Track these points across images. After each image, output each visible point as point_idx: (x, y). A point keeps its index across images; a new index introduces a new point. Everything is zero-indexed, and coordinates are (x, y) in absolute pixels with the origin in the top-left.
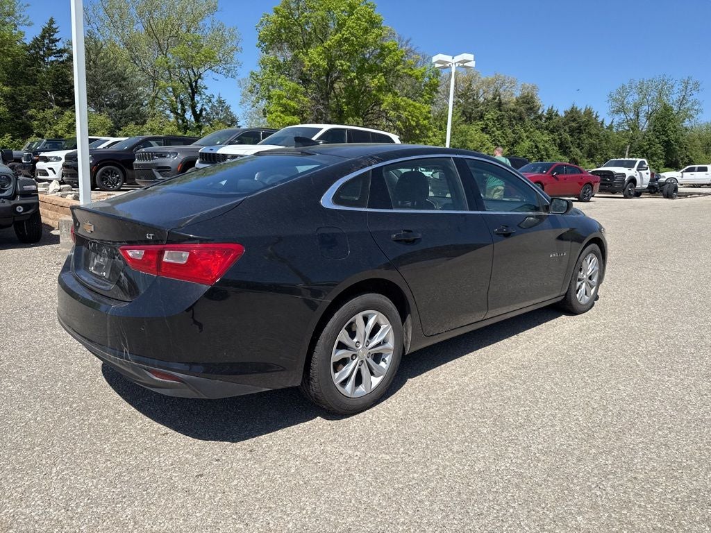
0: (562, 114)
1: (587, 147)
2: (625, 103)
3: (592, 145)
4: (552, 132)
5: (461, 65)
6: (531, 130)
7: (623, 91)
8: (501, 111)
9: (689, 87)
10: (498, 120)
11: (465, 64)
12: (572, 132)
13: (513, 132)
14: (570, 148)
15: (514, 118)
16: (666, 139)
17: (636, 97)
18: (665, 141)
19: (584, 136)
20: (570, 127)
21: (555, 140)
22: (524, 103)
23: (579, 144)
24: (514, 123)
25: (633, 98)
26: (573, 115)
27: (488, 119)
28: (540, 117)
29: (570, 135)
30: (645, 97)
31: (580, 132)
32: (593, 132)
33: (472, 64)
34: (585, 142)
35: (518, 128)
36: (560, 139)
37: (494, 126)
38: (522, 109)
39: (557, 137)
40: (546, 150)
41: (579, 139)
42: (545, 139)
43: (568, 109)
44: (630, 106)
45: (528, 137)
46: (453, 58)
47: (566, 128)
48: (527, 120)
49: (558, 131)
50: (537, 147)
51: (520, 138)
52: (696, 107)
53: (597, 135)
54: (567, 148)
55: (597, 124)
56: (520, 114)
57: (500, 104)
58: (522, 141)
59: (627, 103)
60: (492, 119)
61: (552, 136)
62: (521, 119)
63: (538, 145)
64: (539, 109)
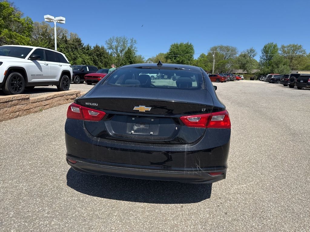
0: (92, 48)
1: (104, 62)
2: (112, 45)
3: (106, 62)
4: (90, 55)
5: (58, 21)
6: (81, 54)
7: (111, 41)
8: (67, 44)
9: (133, 42)
10: (66, 48)
11: (61, 22)
12: (97, 55)
13: (74, 54)
14: (98, 62)
15: (73, 48)
16: (130, 61)
17: (116, 43)
18: (130, 62)
19: (102, 58)
20: (96, 54)
21: (91, 59)
22: (76, 41)
23: (101, 61)
24: (73, 50)
25: (115, 44)
26: (97, 48)
27: (61, 47)
28: (84, 48)
29: (97, 57)
30: (119, 44)
31: (101, 56)
32: (106, 56)
33: (64, 22)
34: (103, 60)
35: (75, 52)
36: (94, 58)
37: (65, 51)
38: (76, 44)
39: (92, 58)
40: (88, 63)
41: (101, 59)
42: (87, 58)
43: (95, 46)
44: (114, 47)
45: (80, 57)
46: (55, 18)
47: (95, 54)
48: (79, 49)
49: (92, 55)
50: (84, 61)
51: (77, 57)
52: (136, 50)
53: (107, 58)
54: (96, 62)
55: (106, 53)
56: (76, 46)
57: (66, 41)
58: (78, 58)
59: (113, 45)
60: (63, 47)
61: (90, 57)
62: (76, 48)
63: (85, 60)
64: (83, 45)
